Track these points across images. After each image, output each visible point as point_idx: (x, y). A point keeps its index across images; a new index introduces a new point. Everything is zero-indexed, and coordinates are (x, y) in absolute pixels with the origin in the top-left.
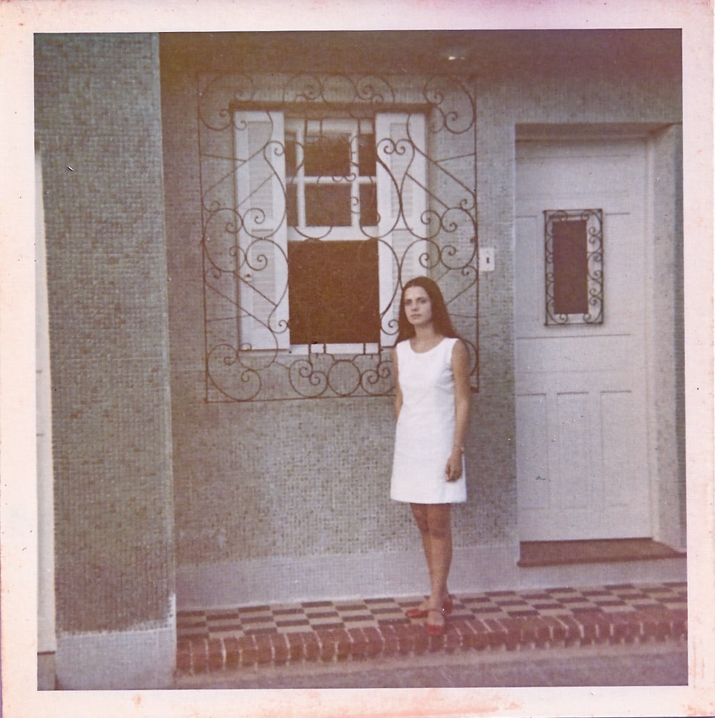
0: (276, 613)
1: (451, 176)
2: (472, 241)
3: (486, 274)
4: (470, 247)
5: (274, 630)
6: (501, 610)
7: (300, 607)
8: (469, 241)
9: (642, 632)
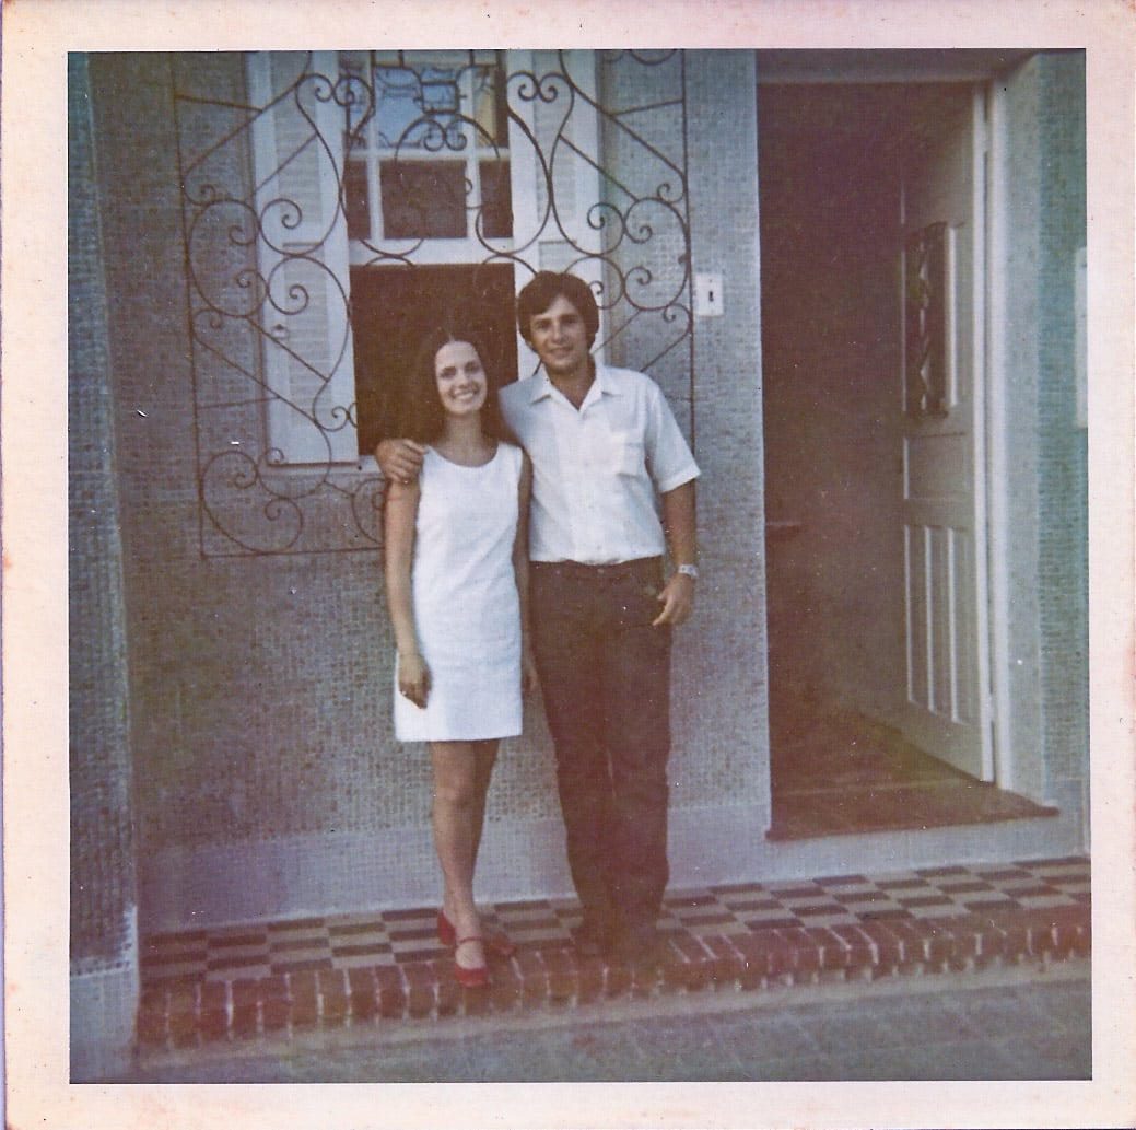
0: (335, 931)
1: (644, 144)
2: (681, 260)
3: (708, 320)
4: (678, 271)
5: (326, 963)
6: (734, 920)
7: (379, 919)
8: (676, 261)
9: (979, 951)
